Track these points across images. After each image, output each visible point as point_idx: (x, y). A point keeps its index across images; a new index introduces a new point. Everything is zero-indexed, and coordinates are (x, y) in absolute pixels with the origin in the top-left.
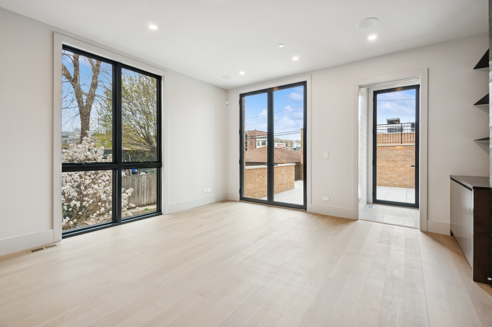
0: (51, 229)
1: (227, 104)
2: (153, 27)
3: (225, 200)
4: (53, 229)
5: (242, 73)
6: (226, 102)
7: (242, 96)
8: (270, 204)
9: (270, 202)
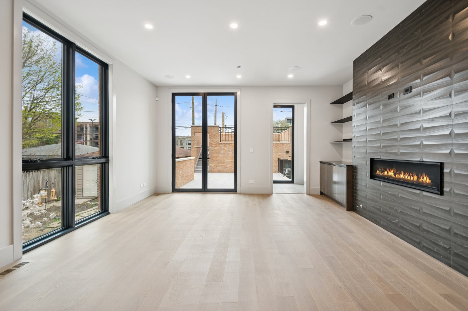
0: (10, 245)
1: (157, 100)
2: (149, 26)
3: (157, 193)
4: (12, 245)
5: (188, 77)
6: (157, 98)
7: (174, 95)
8: (204, 191)
9: (205, 190)
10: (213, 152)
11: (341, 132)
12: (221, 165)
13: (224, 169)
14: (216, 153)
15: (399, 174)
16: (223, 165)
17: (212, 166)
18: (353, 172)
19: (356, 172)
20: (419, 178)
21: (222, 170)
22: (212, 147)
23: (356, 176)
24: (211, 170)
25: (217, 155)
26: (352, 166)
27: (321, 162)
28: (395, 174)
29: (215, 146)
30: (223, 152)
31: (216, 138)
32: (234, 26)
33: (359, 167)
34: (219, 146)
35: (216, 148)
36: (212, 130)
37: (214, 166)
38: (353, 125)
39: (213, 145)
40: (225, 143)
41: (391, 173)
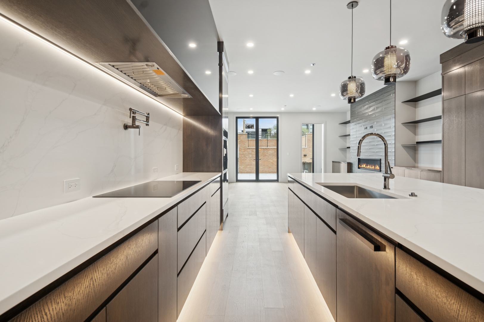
9: (257, 180)
10: (242, 156)
11: (346, 142)
12: (249, 167)
13: (252, 170)
14: (245, 156)
15: (367, 166)
16: (251, 166)
17: (241, 167)
18: (351, 166)
19: (352, 166)
20: (375, 167)
21: (250, 171)
22: (241, 152)
23: (352, 168)
24: (240, 171)
25: (246, 158)
26: (350, 163)
27: (333, 162)
28: (366, 166)
29: (243, 150)
30: (250, 156)
31: (245, 144)
32: (292, 96)
33: (353, 163)
34: (247, 150)
35: (244, 153)
36: (242, 137)
37: (243, 167)
38: (351, 140)
39: (242, 150)
40: (252, 148)
41: (364, 166)
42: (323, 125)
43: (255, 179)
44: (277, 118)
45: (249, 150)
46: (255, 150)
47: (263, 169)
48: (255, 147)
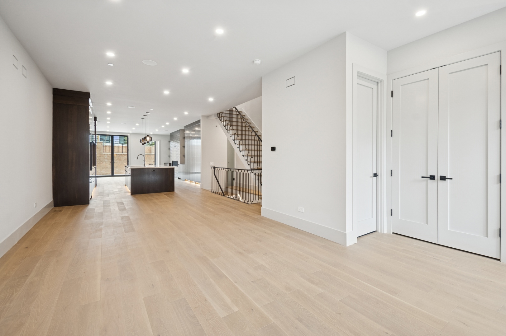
9: (113, 175)
25: (101, 162)
29: (99, 156)
31: (100, 151)
42: (159, 142)
43: (111, 175)
44: (128, 136)
45: (104, 156)
46: (110, 156)
47: (118, 171)
48: (111, 153)
